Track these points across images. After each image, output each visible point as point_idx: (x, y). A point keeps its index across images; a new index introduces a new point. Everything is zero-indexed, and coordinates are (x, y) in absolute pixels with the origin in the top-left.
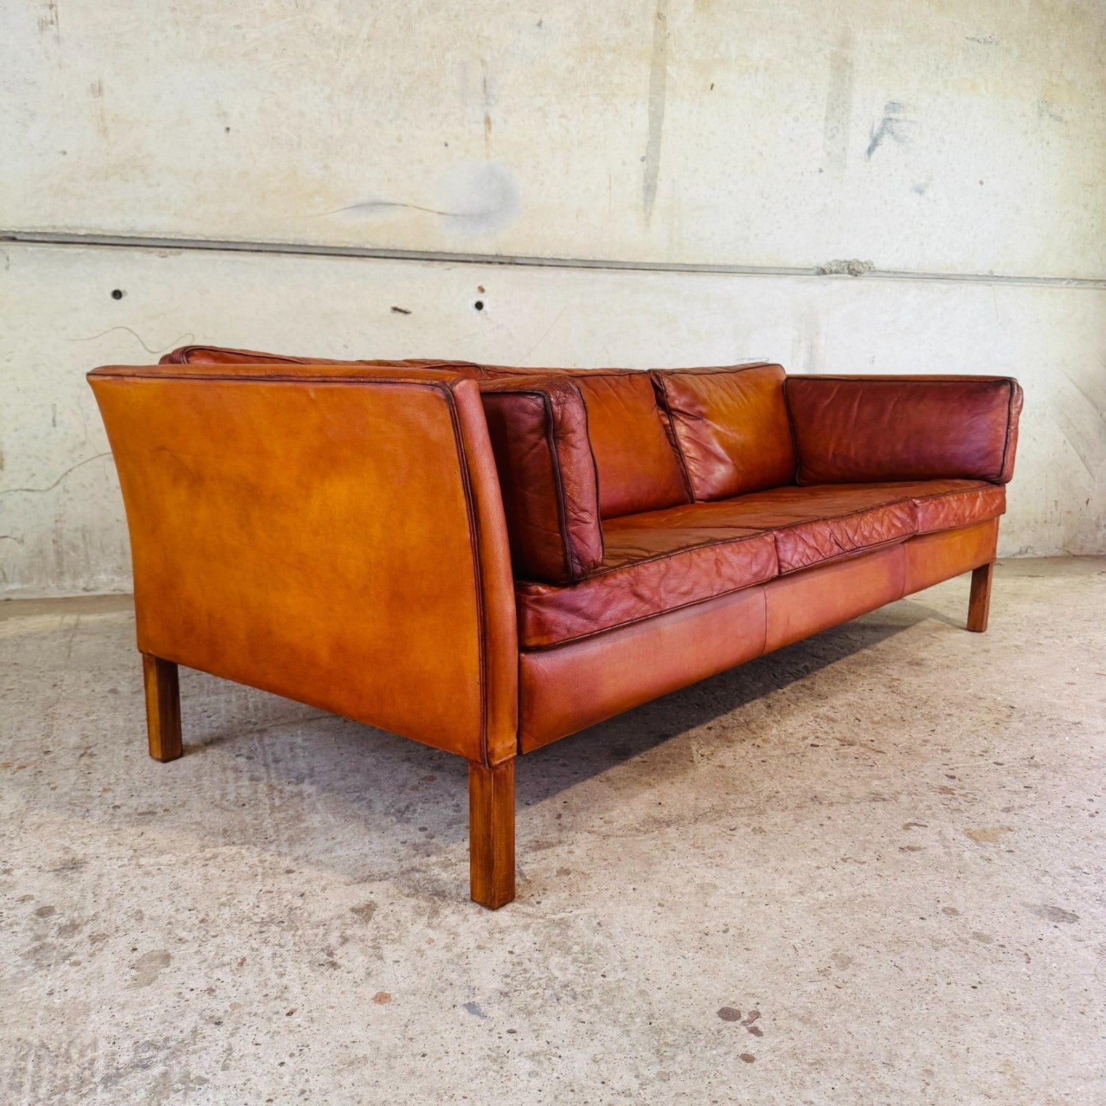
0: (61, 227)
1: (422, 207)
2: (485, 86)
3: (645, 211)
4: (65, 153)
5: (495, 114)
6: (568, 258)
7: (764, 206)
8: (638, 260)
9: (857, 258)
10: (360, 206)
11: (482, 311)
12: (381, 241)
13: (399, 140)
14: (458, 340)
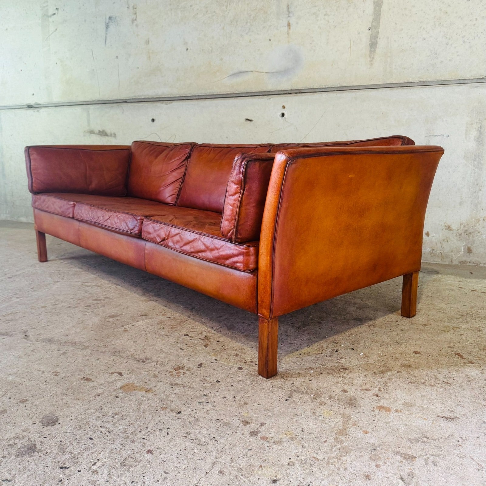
1: (259, 71)
2: (288, 8)
3: (370, 57)
5: (292, 21)
6: (327, 87)
8: (365, 84)
10: (234, 75)
11: (284, 118)
12: (242, 89)
13: (250, 41)
14: (272, 132)
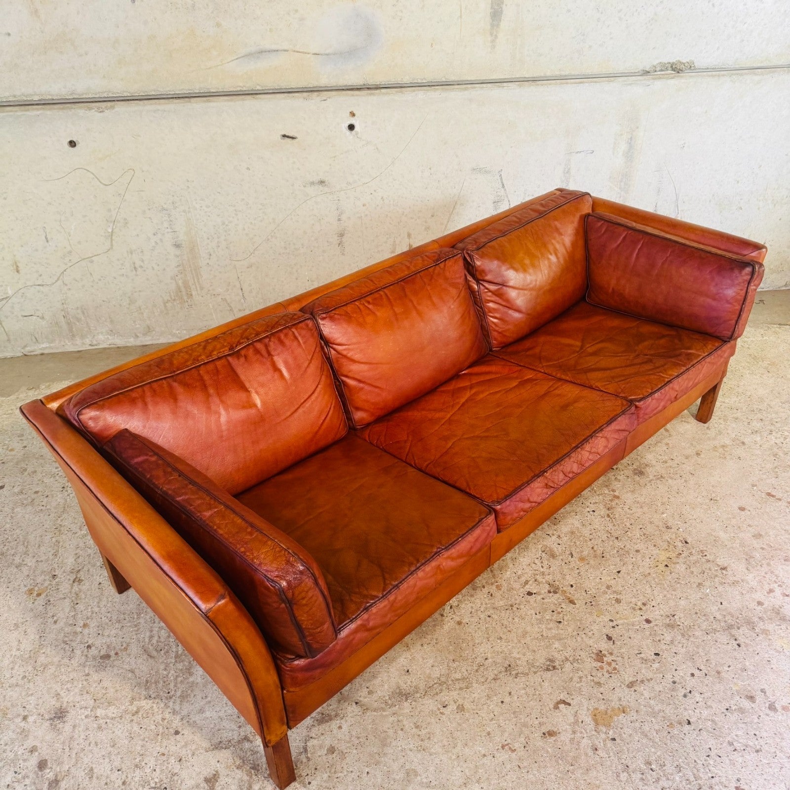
0: (20, 96)
1: (301, 51)
3: (491, 34)
4: (9, 34)
6: (424, 81)
7: (598, 20)
8: (484, 78)
9: (681, 59)
10: (249, 55)
11: (353, 132)
12: (270, 83)
14: (335, 157)
